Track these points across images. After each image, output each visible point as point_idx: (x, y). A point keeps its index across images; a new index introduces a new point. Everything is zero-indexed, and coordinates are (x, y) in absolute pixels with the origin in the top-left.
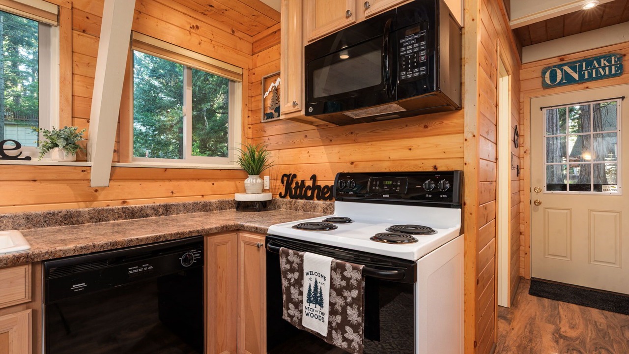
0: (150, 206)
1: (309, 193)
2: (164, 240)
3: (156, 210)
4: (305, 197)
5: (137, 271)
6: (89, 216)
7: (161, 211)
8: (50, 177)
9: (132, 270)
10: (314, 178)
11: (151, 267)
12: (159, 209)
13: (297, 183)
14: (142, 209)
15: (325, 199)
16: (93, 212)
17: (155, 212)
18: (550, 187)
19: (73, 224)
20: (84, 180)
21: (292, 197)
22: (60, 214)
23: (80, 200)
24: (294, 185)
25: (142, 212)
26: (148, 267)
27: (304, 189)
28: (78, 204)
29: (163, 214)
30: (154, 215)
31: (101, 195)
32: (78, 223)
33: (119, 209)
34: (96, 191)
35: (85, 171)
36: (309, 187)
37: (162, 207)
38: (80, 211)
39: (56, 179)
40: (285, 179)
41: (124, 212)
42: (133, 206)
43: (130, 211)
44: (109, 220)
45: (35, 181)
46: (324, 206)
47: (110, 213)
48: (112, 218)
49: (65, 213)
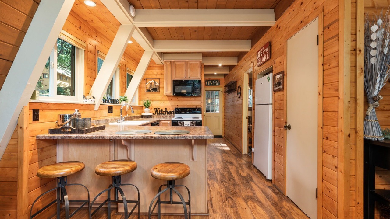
1: (164, 113)
4: (163, 114)
10: (166, 109)
13: (160, 110)
15: (170, 114)
18: (207, 111)
21: (158, 114)
24: (159, 111)
27: (162, 112)
36: (164, 111)
40: (155, 109)
46: (170, 116)
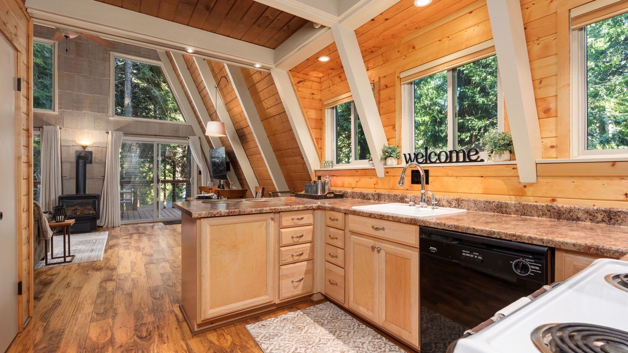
0: (583, 208)
2: (498, 237)
3: (591, 215)
5: (469, 255)
6: (515, 209)
7: (600, 217)
8: (490, 175)
9: (466, 253)
11: (480, 258)
12: (596, 215)
14: (570, 211)
16: (518, 205)
17: (591, 217)
19: (503, 213)
20: (514, 177)
22: (494, 203)
23: (512, 194)
25: (571, 214)
26: (478, 256)
28: (510, 198)
29: (603, 221)
30: (588, 220)
31: (529, 191)
32: (506, 213)
33: (543, 206)
34: (525, 187)
35: (515, 169)
37: (602, 213)
38: (508, 203)
39: (494, 175)
41: (549, 211)
42: (560, 205)
43: (556, 211)
44: (533, 216)
45: (482, 177)
47: (533, 209)
48: (535, 214)
49: (497, 203)
